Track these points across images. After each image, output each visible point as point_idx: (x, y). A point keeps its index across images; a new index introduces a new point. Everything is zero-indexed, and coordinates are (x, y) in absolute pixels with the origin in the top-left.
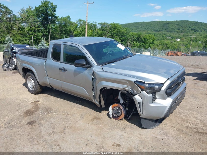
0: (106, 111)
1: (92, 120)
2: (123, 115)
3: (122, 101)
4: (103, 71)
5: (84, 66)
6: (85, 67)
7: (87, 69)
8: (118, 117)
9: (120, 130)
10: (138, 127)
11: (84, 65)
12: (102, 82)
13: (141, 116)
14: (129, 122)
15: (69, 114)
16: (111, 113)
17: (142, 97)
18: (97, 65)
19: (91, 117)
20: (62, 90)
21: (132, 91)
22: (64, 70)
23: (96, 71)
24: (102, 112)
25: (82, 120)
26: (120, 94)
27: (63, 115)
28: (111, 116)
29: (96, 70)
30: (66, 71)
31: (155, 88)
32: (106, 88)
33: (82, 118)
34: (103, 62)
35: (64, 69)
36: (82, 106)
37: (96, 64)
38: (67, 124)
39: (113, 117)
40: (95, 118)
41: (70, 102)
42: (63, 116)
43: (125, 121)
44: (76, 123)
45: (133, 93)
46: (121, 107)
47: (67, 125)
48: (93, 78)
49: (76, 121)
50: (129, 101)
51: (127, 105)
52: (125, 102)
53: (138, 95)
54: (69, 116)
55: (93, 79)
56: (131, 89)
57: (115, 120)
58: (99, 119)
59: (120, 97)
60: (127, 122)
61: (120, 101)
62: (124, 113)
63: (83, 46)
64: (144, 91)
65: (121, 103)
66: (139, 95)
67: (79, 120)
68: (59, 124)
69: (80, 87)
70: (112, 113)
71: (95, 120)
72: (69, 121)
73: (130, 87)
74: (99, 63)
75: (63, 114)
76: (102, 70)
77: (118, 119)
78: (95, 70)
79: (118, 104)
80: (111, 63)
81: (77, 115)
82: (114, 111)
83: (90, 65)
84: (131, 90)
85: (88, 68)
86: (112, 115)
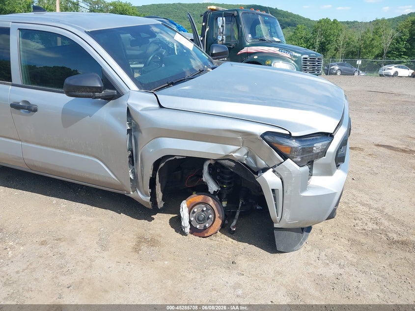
0: (165, 215)
1: (136, 249)
2: (218, 222)
3: (213, 187)
4: (161, 107)
5: (97, 94)
6: (99, 97)
7: (104, 104)
8: (205, 228)
9: (224, 270)
10: (262, 251)
11: (99, 90)
12: (160, 138)
13: (276, 225)
14: (233, 239)
15: (60, 239)
16: (185, 223)
17: (283, 177)
18: (137, 89)
19: (129, 240)
20: (26, 167)
21: (250, 159)
22: (29, 108)
23: (138, 109)
24: (153, 219)
25: (107, 252)
26: (206, 168)
27: (43, 243)
28: (187, 230)
29: (137, 105)
30: (35, 110)
31: (314, 148)
32: (174, 156)
33: (104, 247)
34: (152, 81)
35: (27, 105)
36: (94, 208)
37: (133, 86)
38: (63, 277)
39: (194, 231)
40: (141, 240)
41: (55, 200)
42: (44, 249)
43: (223, 236)
44: (90, 266)
45: (253, 165)
46: (211, 202)
47: (66, 280)
48: (129, 128)
49: (92, 261)
50: (229, 183)
51: (225, 196)
52: (220, 187)
53: (271, 169)
54: (62, 244)
55: (129, 131)
56: (247, 154)
57: (198, 237)
58: (153, 242)
59: (206, 178)
60: (231, 240)
61: (209, 188)
62: (219, 217)
63: (85, 32)
64: (289, 160)
65: (212, 192)
66: (274, 171)
67: (97, 254)
68: (36, 279)
69: (87, 157)
70: (190, 222)
71: (144, 247)
72: (67, 263)
73: (245, 151)
74: (141, 84)
75: (43, 239)
76: (157, 106)
77: (206, 235)
78: (133, 104)
79: (202, 196)
80: (173, 84)
81: (87, 238)
82: (194, 215)
83: (116, 90)
84: (246, 159)
85: (108, 98)
86: (189, 227)
